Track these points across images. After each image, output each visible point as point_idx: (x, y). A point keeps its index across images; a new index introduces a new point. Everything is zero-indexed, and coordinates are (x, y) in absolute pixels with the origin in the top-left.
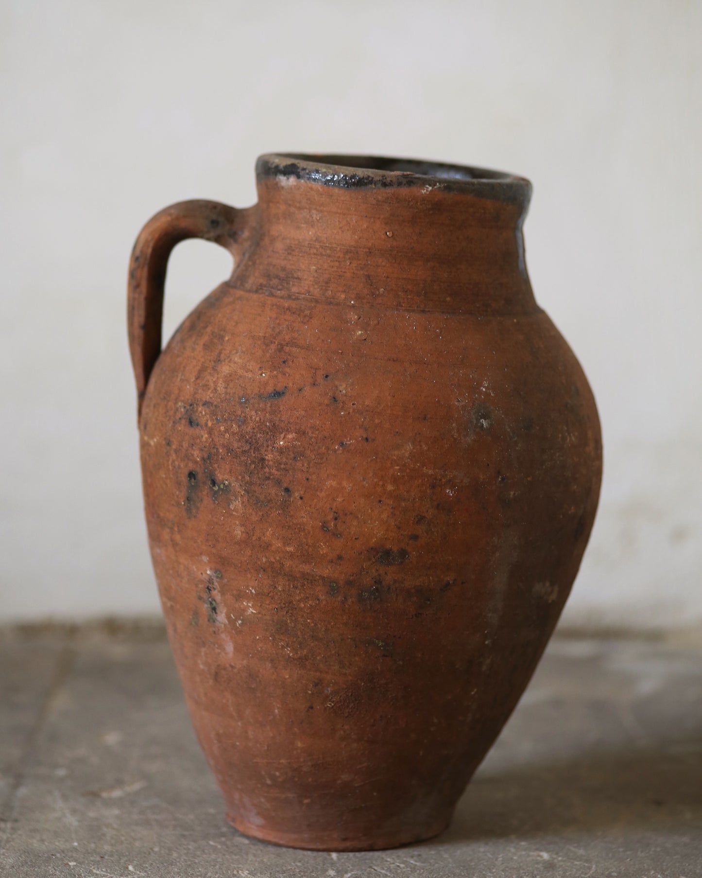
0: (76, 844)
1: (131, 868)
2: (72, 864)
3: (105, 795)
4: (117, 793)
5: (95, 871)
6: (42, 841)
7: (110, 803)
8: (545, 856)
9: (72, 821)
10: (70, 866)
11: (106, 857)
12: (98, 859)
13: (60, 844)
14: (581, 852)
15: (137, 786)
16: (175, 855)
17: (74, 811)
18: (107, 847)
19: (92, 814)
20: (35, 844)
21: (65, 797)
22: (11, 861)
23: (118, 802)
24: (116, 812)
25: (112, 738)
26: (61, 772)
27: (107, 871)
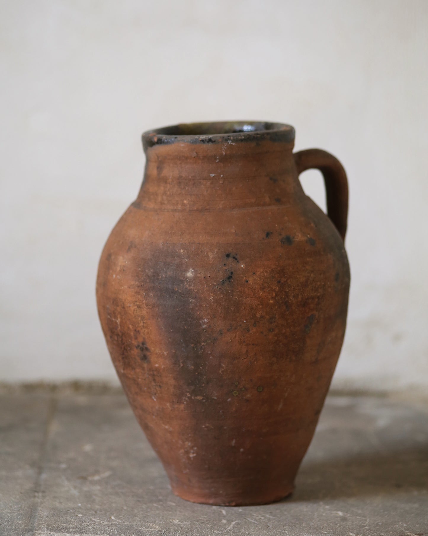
0: (80, 505)
1: (113, 518)
2: (80, 515)
3: (90, 478)
4: (96, 478)
5: (93, 519)
6: (61, 503)
7: (94, 483)
8: (340, 514)
9: (75, 492)
10: (79, 517)
11: (98, 512)
12: (94, 513)
13: (70, 505)
14: (360, 512)
15: (107, 474)
16: (136, 511)
17: (75, 487)
18: (97, 507)
19: (85, 489)
20: (57, 504)
21: (68, 480)
22: (45, 514)
23: (98, 482)
24: (98, 487)
25: (88, 448)
26: (63, 466)
27: (100, 520)
